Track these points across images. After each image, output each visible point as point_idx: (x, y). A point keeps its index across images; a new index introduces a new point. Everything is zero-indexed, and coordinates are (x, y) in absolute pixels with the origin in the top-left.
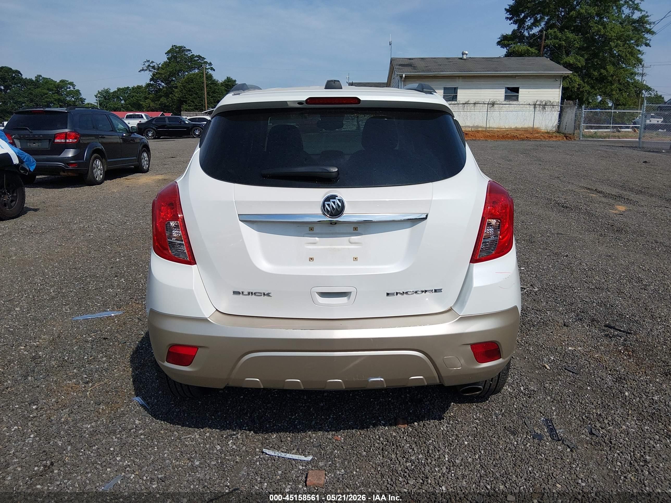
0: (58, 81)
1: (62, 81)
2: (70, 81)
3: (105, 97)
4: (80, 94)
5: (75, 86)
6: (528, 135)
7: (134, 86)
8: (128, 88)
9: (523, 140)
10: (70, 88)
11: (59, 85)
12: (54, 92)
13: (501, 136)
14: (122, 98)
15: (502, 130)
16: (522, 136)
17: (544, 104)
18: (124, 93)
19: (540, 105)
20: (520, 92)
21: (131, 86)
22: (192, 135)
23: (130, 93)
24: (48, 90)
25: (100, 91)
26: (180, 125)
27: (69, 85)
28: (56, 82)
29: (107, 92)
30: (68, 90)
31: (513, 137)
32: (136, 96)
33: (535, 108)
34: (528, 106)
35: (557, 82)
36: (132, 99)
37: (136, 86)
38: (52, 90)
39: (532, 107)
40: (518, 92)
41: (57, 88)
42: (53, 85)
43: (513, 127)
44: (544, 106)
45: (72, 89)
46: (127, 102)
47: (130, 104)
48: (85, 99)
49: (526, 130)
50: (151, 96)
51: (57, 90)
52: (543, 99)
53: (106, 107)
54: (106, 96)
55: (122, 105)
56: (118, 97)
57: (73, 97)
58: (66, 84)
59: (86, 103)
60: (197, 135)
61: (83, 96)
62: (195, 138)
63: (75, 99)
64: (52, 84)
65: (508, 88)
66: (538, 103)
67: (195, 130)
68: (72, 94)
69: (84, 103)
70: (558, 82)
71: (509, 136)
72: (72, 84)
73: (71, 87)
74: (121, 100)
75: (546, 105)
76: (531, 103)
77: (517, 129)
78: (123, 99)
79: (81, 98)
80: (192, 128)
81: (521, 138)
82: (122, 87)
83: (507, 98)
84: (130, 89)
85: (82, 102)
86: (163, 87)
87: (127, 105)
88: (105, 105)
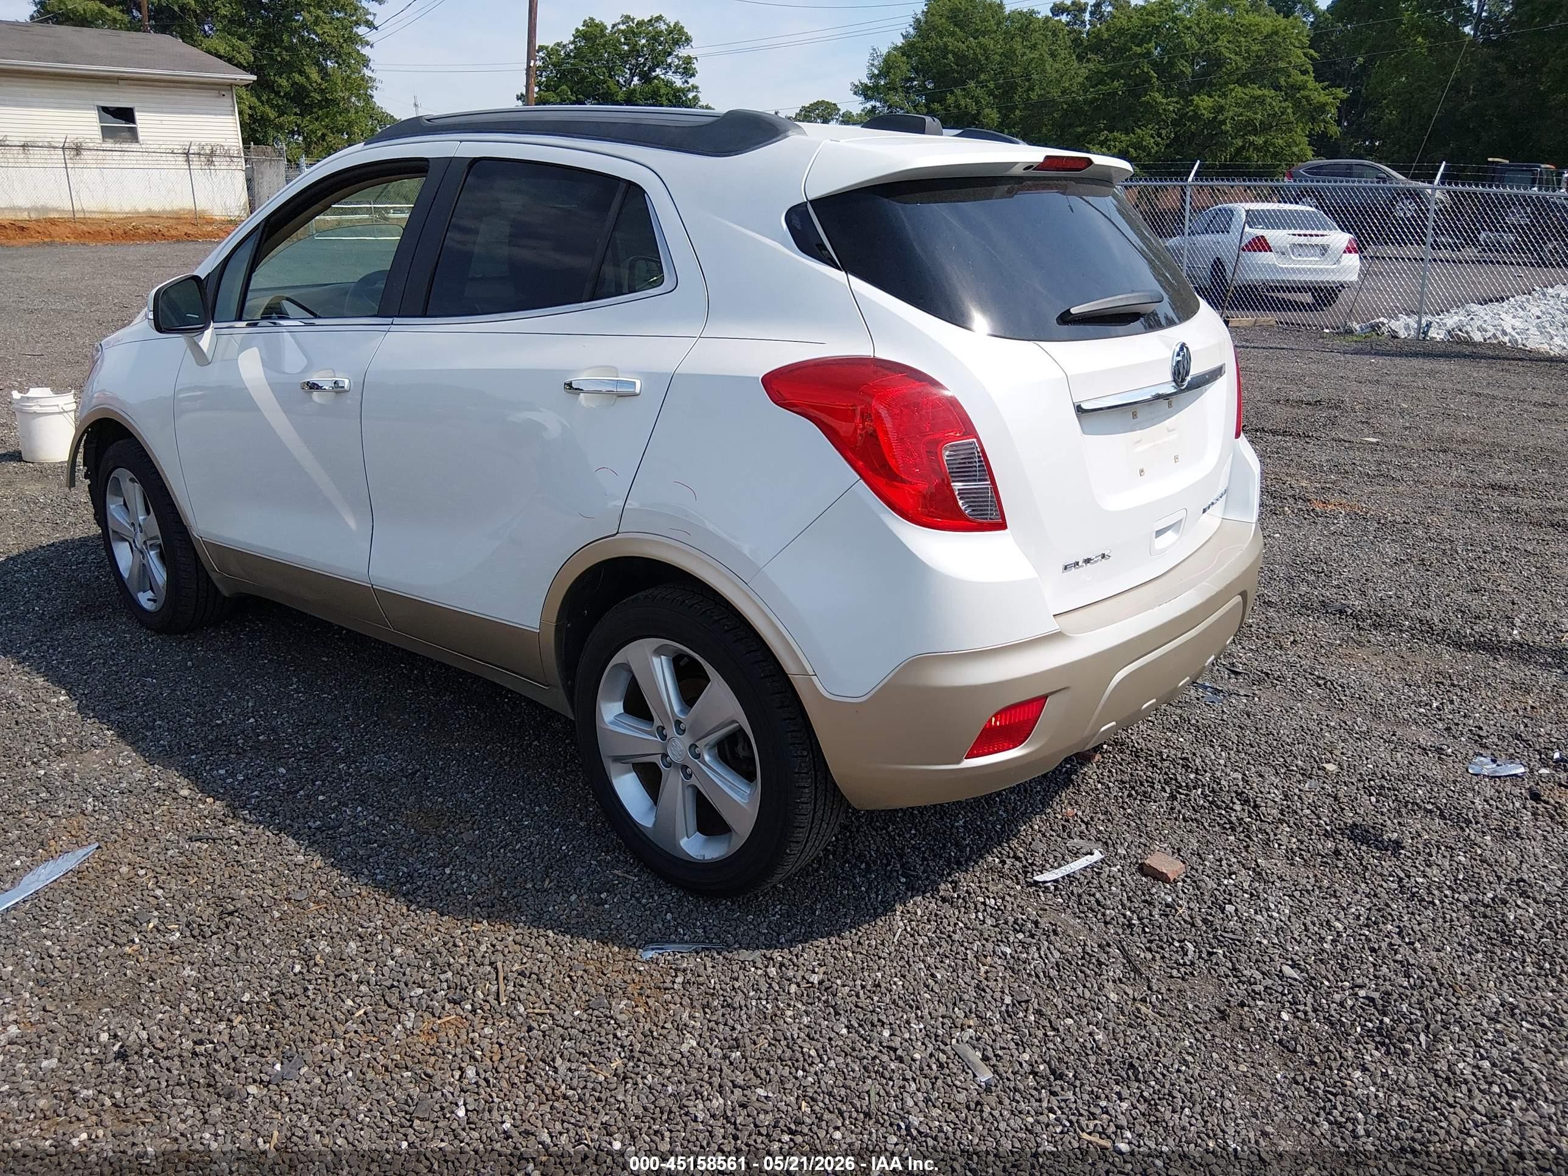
6: (191, 230)
9: (178, 241)
13: (120, 232)
15: (113, 216)
16: (173, 232)
17: (208, 152)
19: (199, 154)
20: (138, 121)
31: (154, 236)
33: (188, 161)
34: (170, 157)
35: (224, 99)
39: (182, 158)
40: (133, 121)
43: (142, 208)
44: (210, 156)
49: (177, 217)
52: (203, 142)
65: (105, 109)
66: (194, 149)
70: (227, 101)
71: (140, 232)
75: (212, 154)
76: (178, 148)
77: (153, 216)
81: (172, 237)
83: (107, 133)
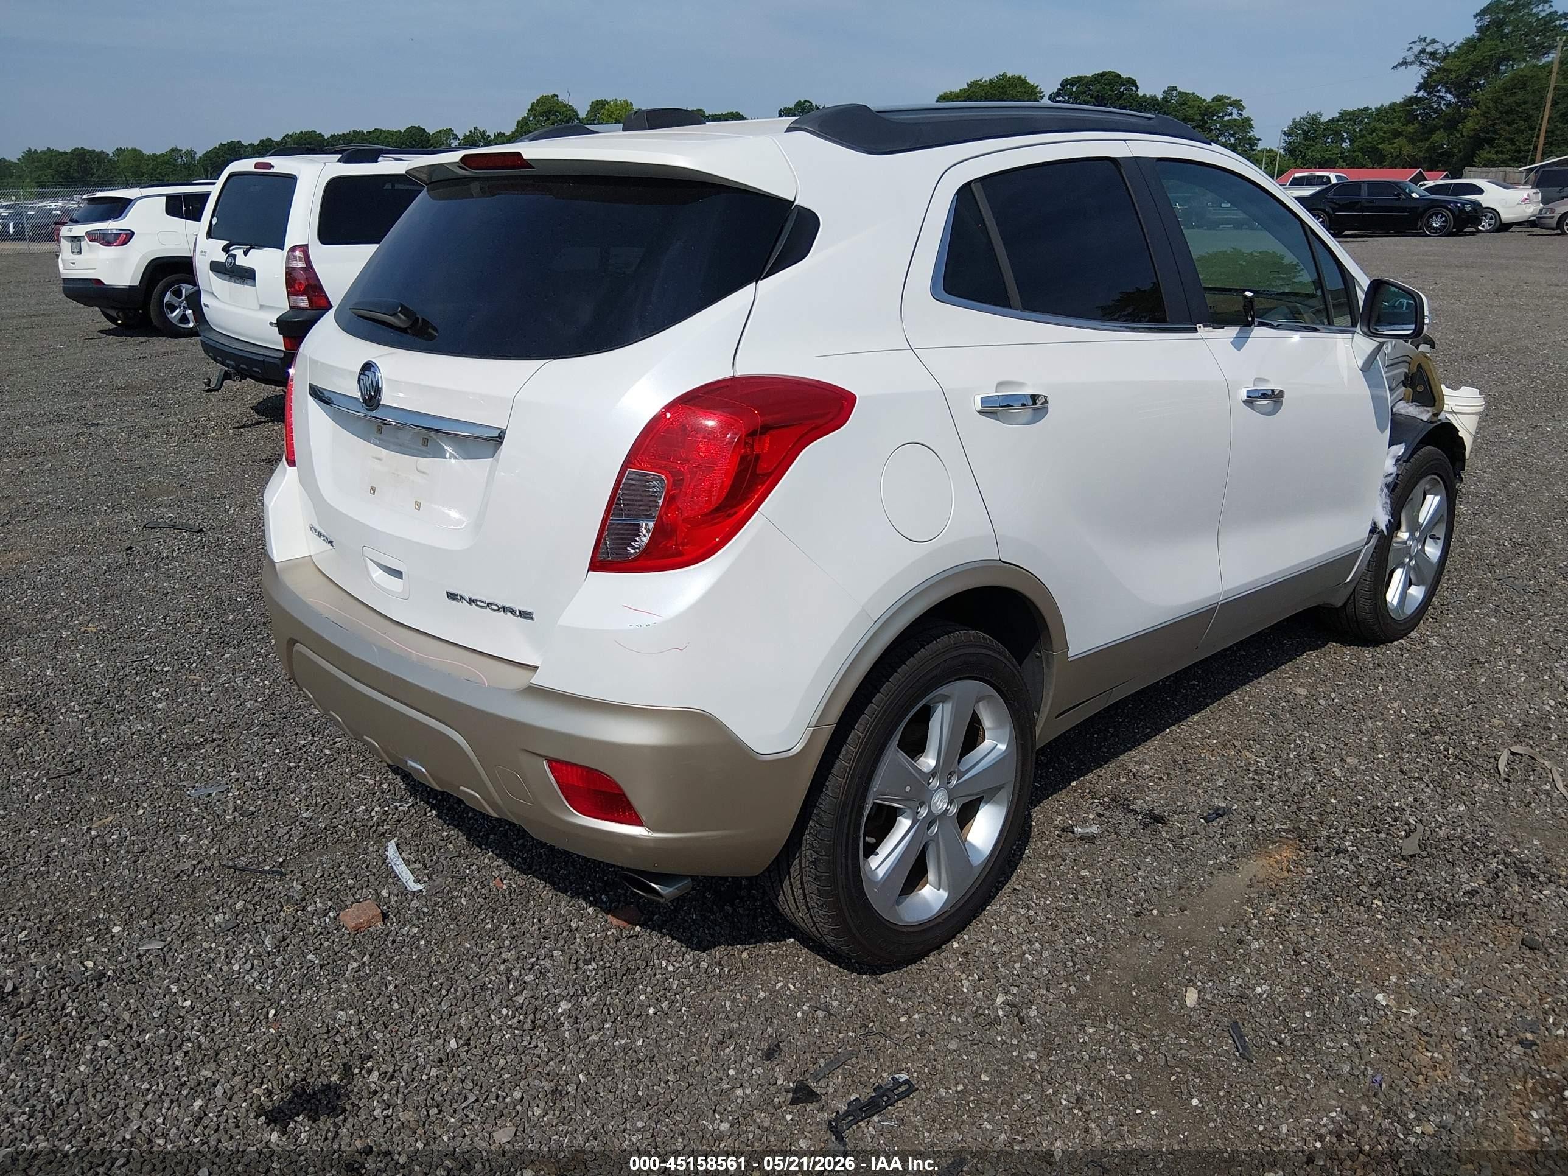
0: (1209, 100)
1: (1218, 99)
2: (1234, 98)
3: (1305, 133)
4: (1251, 127)
5: (1244, 108)
7: (1382, 106)
8: (1367, 109)
10: (1231, 114)
11: (1209, 107)
12: (1194, 124)
14: (1345, 135)
18: (1355, 122)
21: (1374, 105)
22: (1421, 228)
23: (1368, 123)
24: (1183, 120)
25: (1298, 120)
26: (1396, 204)
27: (1230, 108)
28: (1204, 100)
29: (1313, 121)
30: (1226, 118)
32: (1381, 129)
36: (1369, 138)
37: (1386, 104)
38: (1193, 120)
41: (1203, 115)
42: (1196, 109)
45: (1235, 116)
46: (1357, 144)
47: (1361, 150)
48: (1259, 140)
50: (1410, 129)
51: (1203, 118)
53: (1304, 158)
54: (1309, 132)
55: (1342, 153)
56: (1337, 133)
57: (1233, 135)
58: (1224, 104)
59: (1259, 149)
60: (1434, 228)
61: (1255, 133)
62: (1427, 236)
63: (1238, 138)
64: (1194, 107)
67: (1431, 217)
68: (1232, 128)
69: (1254, 150)
72: (1237, 104)
73: (1235, 111)
74: (1343, 140)
78: (1347, 138)
79: (1250, 138)
80: (1425, 211)
82: (1350, 108)
84: (1372, 114)
85: (1251, 145)
86: (1448, 105)
87: (1354, 152)
88: (1301, 152)
